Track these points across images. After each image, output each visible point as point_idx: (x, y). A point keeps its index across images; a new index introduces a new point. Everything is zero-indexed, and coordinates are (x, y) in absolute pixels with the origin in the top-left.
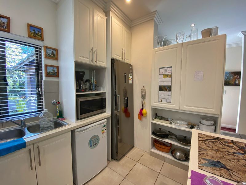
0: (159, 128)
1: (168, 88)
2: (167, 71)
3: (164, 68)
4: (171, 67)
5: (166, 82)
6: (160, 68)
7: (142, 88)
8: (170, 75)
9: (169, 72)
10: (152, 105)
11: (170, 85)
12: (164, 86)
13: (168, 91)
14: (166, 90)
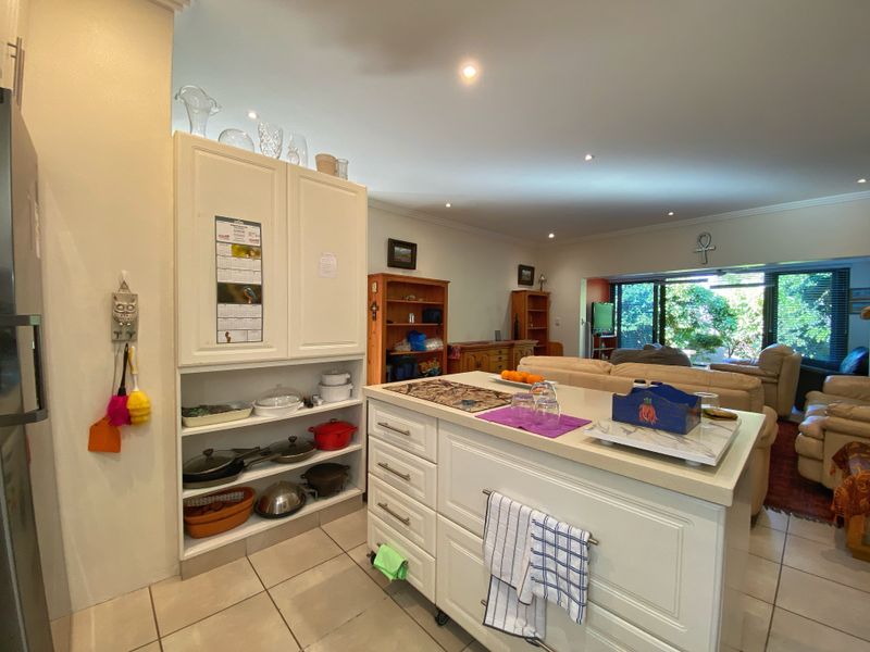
0: (205, 453)
1: (253, 295)
2: (246, 234)
3: (232, 220)
4: (258, 225)
5: (242, 272)
6: (218, 218)
7: (114, 288)
8: (255, 249)
9: (251, 240)
10: (184, 361)
11: (260, 283)
12: (239, 287)
13: (252, 303)
14: (245, 300)
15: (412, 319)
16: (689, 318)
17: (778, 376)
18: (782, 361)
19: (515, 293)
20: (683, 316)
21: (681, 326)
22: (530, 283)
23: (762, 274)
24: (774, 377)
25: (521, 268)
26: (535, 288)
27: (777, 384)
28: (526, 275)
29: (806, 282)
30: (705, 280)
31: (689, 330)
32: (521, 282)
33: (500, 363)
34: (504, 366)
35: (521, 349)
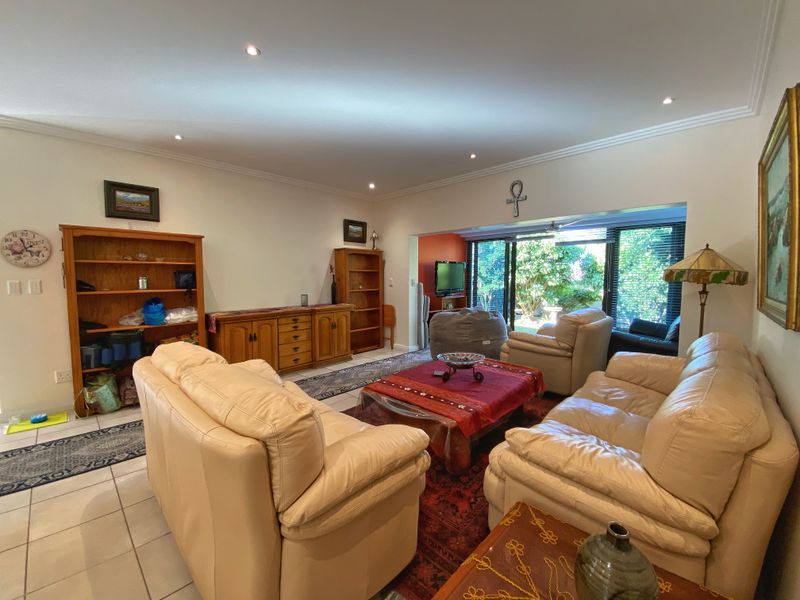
15: (142, 283)
16: (558, 275)
17: (573, 348)
18: (576, 331)
19: (337, 251)
20: (553, 272)
21: (550, 284)
22: (362, 240)
23: (605, 230)
24: (567, 350)
25: (347, 223)
26: (368, 246)
27: (571, 357)
28: (354, 230)
29: (652, 237)
30: (552, 237)
31: (561, 287)
32: (347, 238)
33: (296, 333)
34: (303, 336)
35: (328, 315)
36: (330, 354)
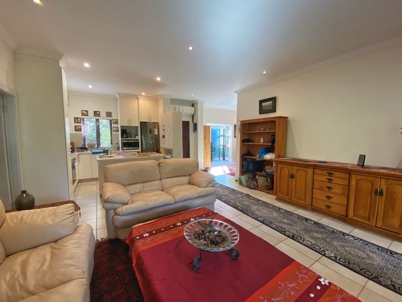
15: (262, 140)
33: (329, 185)
34: (337, 190)
35: (371, 179)
36: (369, 219)
